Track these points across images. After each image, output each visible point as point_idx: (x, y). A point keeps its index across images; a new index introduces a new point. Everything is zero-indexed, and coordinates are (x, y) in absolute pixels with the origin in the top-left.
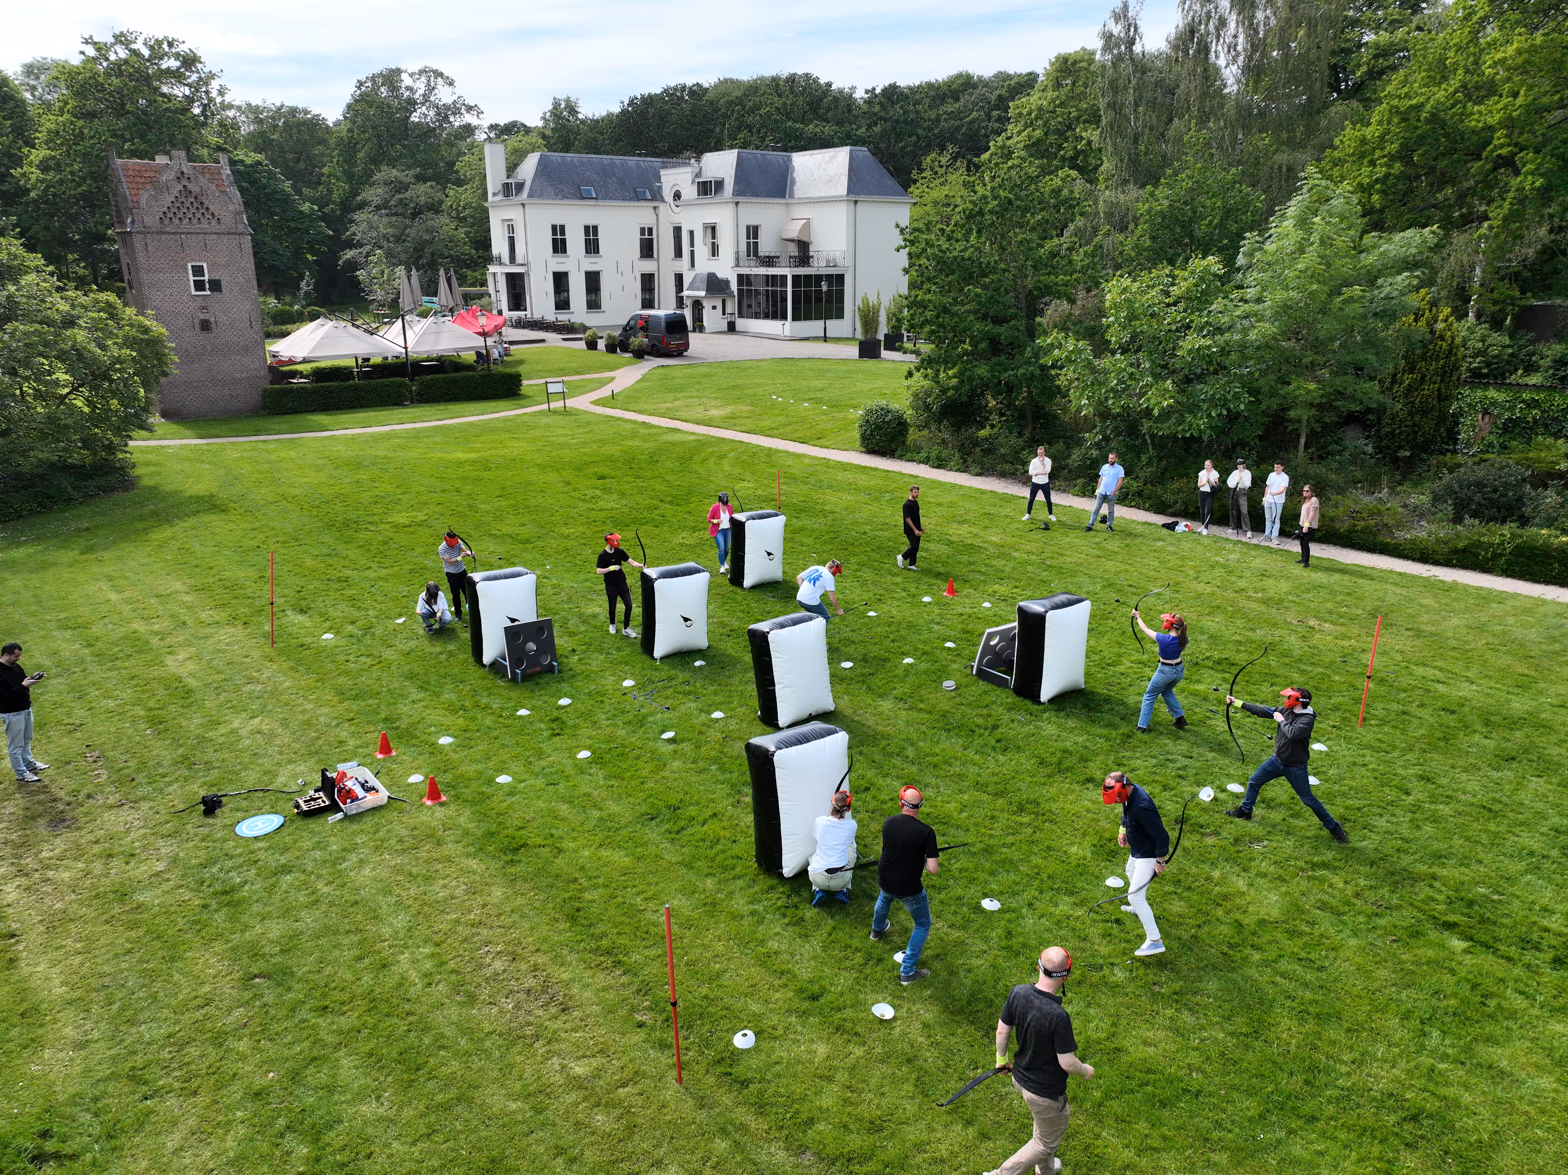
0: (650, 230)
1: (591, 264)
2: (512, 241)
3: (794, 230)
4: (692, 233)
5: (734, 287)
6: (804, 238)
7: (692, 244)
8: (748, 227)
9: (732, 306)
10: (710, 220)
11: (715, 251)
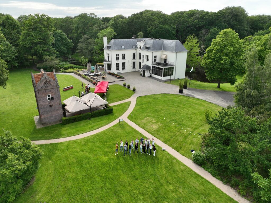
0: (135, 54)
1: (123, 61)
2: (108, 57)
3: (164, 57)
4: (143, 56)
5: (151, 68)
6: (166, 59)
7: (143, 58)
8: (155, 56)
9: (151, 72)
10: (147, 54)
11: (148, 60)
